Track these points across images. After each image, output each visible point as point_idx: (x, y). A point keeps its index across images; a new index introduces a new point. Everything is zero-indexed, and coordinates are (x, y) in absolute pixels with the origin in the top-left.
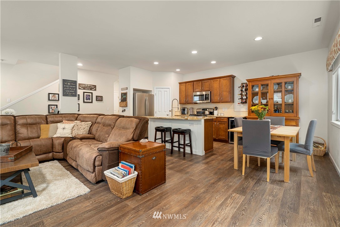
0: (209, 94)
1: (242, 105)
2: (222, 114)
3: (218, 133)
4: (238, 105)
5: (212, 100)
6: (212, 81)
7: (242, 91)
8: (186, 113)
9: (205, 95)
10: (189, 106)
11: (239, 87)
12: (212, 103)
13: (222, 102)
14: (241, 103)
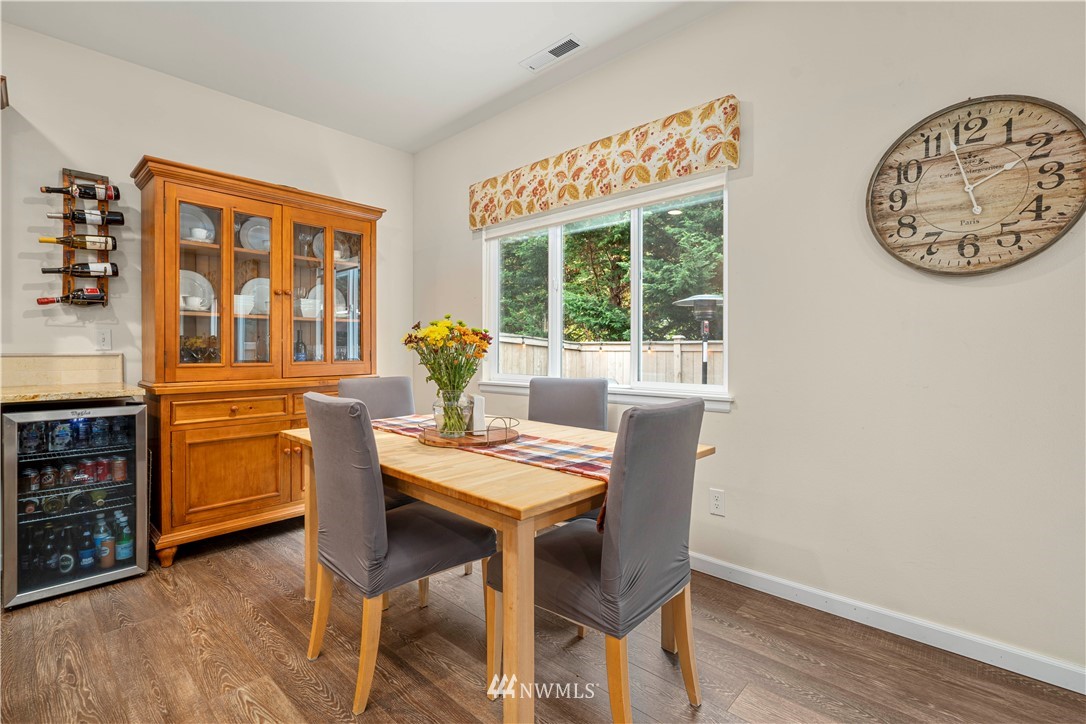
11: (46, 191)
14: (71, 299)
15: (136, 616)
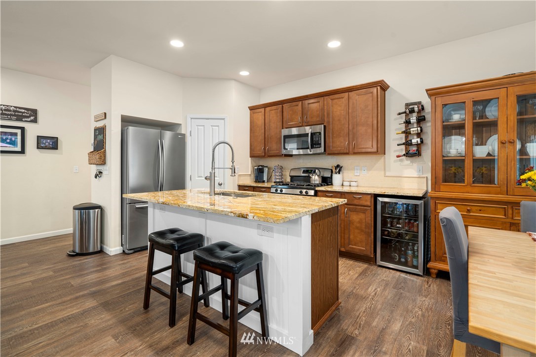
0: (320, 133)
1: (407, 161)
2: (352, 184)
3: (347, 236)
4: (395, 161)
5: (329, 147)
6: (329, 100)
7: (408, 122)
8: (265, 178)
9: (311, 134)
10: (273, 163)
11: (400, 114)
12: (329, 154)
13: (355, 153)
14: (408, 155)
15: (406, 289)
